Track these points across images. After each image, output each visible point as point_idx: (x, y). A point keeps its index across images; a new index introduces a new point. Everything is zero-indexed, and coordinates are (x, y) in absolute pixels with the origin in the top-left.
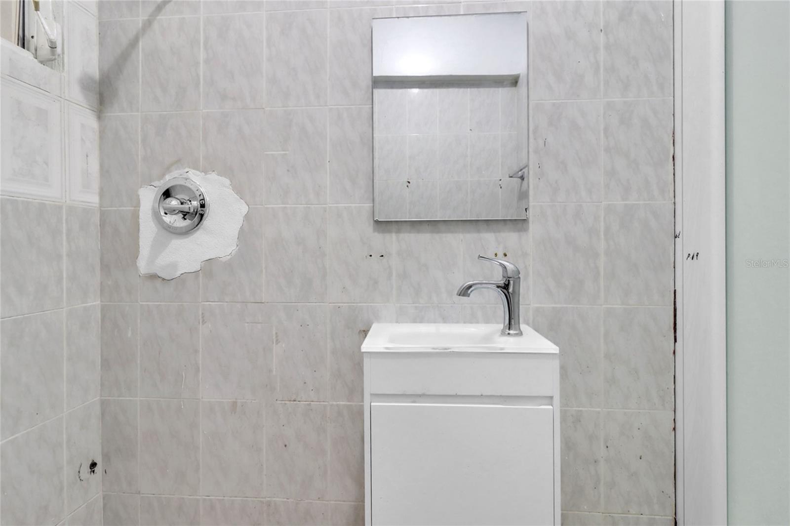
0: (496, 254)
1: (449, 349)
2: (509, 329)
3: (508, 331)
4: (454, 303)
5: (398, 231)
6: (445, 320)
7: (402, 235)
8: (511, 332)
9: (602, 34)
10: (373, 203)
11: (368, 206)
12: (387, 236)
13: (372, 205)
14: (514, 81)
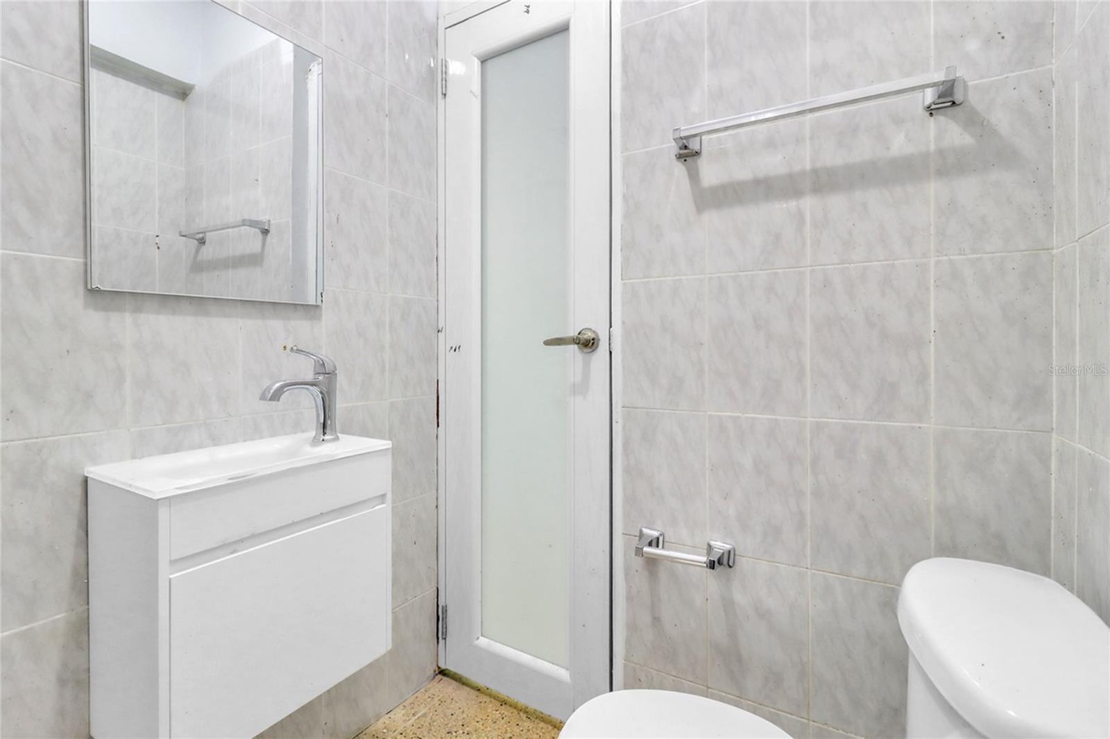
0: (285, 347)
1: (252, 475)
2: (324, 435)
3: (322, 437)
4: (230, 415)
5: (137, 310)
6: (216, 441)
7: (143, 317)
8: (326, 437)
9: (387, 119)
10: (86, 258)
11: (74, 261)
12: (115, 317)
13: (82, 260)
14: (182, 92)
